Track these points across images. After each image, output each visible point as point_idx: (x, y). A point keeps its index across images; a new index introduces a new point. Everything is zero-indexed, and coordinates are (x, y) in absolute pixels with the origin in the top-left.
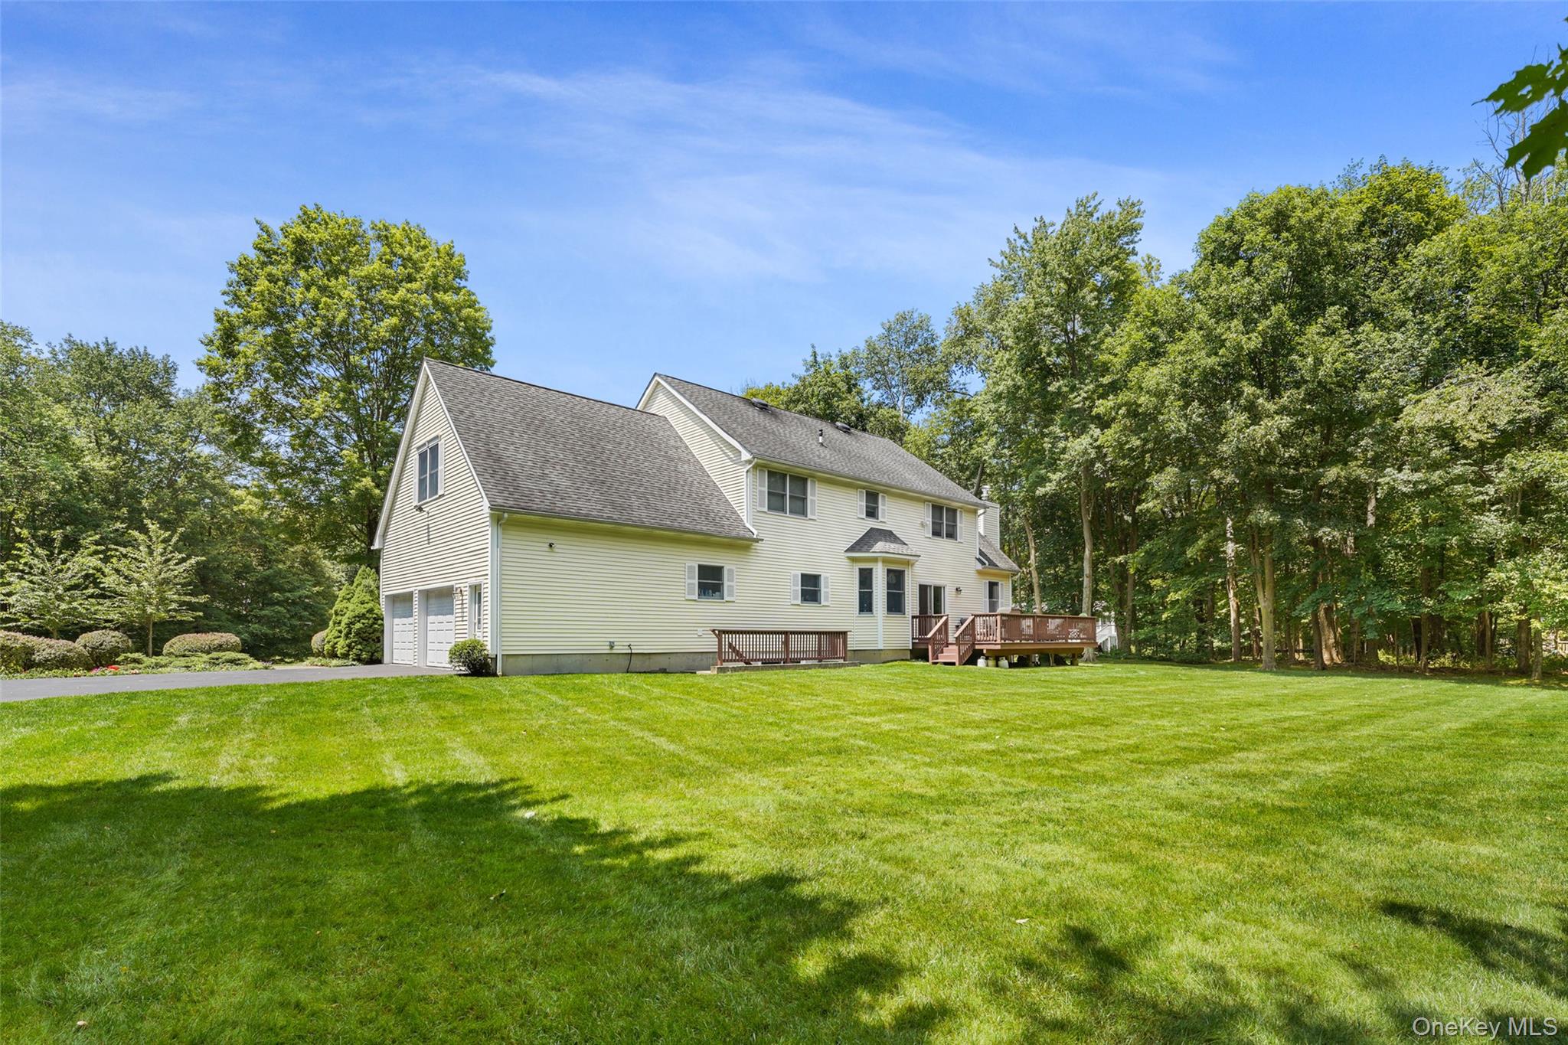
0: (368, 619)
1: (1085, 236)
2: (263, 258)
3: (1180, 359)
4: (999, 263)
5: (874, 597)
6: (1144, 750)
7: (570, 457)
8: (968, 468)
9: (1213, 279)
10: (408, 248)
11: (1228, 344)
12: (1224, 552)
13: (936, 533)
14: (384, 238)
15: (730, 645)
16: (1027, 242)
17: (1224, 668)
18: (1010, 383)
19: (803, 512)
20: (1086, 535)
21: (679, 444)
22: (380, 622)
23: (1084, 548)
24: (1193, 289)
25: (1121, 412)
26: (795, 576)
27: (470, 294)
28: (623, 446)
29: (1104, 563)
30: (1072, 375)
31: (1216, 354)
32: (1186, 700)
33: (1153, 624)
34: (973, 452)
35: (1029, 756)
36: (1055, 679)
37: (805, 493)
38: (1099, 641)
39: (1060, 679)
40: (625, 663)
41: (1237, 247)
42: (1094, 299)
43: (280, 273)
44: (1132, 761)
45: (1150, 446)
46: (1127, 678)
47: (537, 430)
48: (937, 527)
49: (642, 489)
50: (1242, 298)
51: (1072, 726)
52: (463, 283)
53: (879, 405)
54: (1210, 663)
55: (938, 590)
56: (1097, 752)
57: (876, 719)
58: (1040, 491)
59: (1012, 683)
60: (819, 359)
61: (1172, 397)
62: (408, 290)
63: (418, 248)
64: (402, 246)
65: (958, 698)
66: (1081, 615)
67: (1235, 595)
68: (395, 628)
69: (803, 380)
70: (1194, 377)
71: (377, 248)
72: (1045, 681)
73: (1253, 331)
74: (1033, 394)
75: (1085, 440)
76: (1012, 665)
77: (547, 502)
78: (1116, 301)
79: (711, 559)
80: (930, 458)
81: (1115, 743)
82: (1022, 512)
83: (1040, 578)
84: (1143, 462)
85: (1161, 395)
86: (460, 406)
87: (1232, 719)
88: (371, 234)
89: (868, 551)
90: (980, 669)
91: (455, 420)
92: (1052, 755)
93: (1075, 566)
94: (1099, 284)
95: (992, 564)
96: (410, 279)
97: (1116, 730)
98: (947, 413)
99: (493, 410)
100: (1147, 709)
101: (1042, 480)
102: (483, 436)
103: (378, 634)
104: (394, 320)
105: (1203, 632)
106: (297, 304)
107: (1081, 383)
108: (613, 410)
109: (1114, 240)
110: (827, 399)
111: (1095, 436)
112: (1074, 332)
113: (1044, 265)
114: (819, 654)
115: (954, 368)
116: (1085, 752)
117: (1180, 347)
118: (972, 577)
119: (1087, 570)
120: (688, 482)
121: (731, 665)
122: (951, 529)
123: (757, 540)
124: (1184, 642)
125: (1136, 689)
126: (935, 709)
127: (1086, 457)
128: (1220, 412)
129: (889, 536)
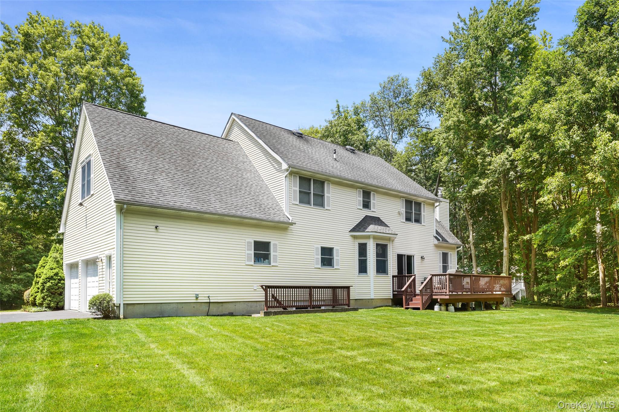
0: (55, 280)
1: (502, 18)
2: (7, 47)
3: (564, 97)
4: (448, 39)
5: (368, 263)
6: (548, 382)
7: (173, 168)
8: (430, 178)
9: (587, 39)
10: (93, 39)
11: (597, 85)
12: (595, 232)
13: (408, 219)
14: (78, 33)
15: (273, 296)
16: (466, 24)
17: (596, 311)
18: (455, 119)
19: (322, 205)
20: (505, 221)
21: (245, 160)
22: (62, 282)
23: (503, 230)
24: (573, 48)
25: (527, 136)
26: (317, 248)
27: (130, 69)
28: (208, 161)
29: (516, 240)
30: (496, 113)
31: (589, 92)
32: (575, 337)
33: (548, 281)
34: (434, 166)
35: (461, 388)
36: (485, 319)
37: (323, 191)
38: (514, 293)
39: (488, 320)
40: (205, 308)
41: (603, 16)
42: (509, 60)
43: (15, 56)
44: (540, 393)
45: (545, 158)
46: (533, 319)
47: (152, 149)
48: (409, 215)
49: (218, 189)
50: (606, 52)
51: (493, 359)
52: (126, 62)
53: (378, 138)
54: (586, 308)
55: (410, 258)
56: (512, 384)
57: (354, 353)
58: (475, 192)
59: (455, 323)
60: (341, 110)
61: (560, 123)
62: (91, 66)
63: (98, 39)
64: (89, 38)
65: (415, 335)
66: (502, 275)
67: (602, 262)
68: (72, 286)
69: (331, 122)
70: (574, 109)
71: (74, 40)
72: (478, 321)
73: (614, 74)
74: (470, 126)
75: (503, 156)
76: (457, 310)
77: (154, 198)
78: (522, 62)
79: (262, 237)
80: (408, 172)
81: (526, 375)
82: (465, 206)
83: (476, 251)
84: (541, 170)
85: (552, 122)
86: (103, 133)
87: (611, 354)
88: (70, 30)
89: (364, 231)
90: (436, 312)
91: (98, 142)
92: (478, 386)
93: (498, 242)
94: (511, 51)
95: (444, 240)
96: (93, 59)
97: (527, 363)
98: (418, 142)
99: (125, 136)
100: (547, 344)
101: (476, 184)
102: (116, 153)
103: (61, 290)
104: (83, 85)
105: (582, 287)
106: (26, 76)
107: (500, 118)
108: (204, 137)
109: (521, 20)
110: (345, 134)
111: (510, 153)
112: (496, 85)
113: (477, 38)
114: (333, 302)
115: (421, 112)
116: (503, 384)
117: (565, 88)
118: (432, 248)
119: (506, 245)
120: (249, 186)
121: (273, 310)
122: (417, 216)
123: (292, 224)
124: (568, 293)
125: (539, 328)
126: (399, 344)
127: (504, 167)
128: (591, 133)
129: (377, 221)
